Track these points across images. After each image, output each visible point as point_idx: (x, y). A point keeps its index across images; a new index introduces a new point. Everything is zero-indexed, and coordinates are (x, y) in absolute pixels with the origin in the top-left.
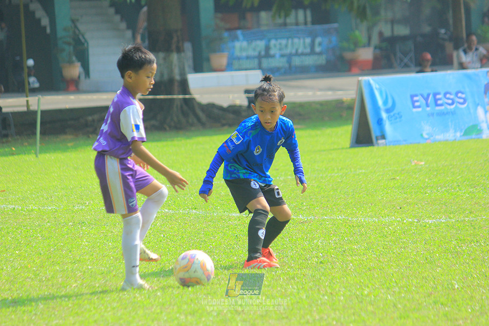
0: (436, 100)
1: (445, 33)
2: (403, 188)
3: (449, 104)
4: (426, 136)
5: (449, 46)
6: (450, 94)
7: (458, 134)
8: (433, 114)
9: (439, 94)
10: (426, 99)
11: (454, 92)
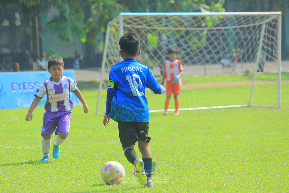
0: (24, 86)
1: (29, 53)
3: (31, 89)
4: (18, 105)
5: (31, 60)
6: (32, 83)
8: (22, 94)
9: (26, 83)
10: (19, 86)
11: (33, 82)
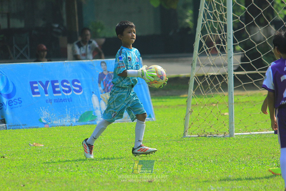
0: (54, 87)
1: (58, 28)
2: (25, 168)
3: (66, 92)
4: (44, 121)
6: (68, 82)
7: (74, 120)
8: (50, 101)
9: (57, 81)
10: (45, 87)
11: (70, 80)
